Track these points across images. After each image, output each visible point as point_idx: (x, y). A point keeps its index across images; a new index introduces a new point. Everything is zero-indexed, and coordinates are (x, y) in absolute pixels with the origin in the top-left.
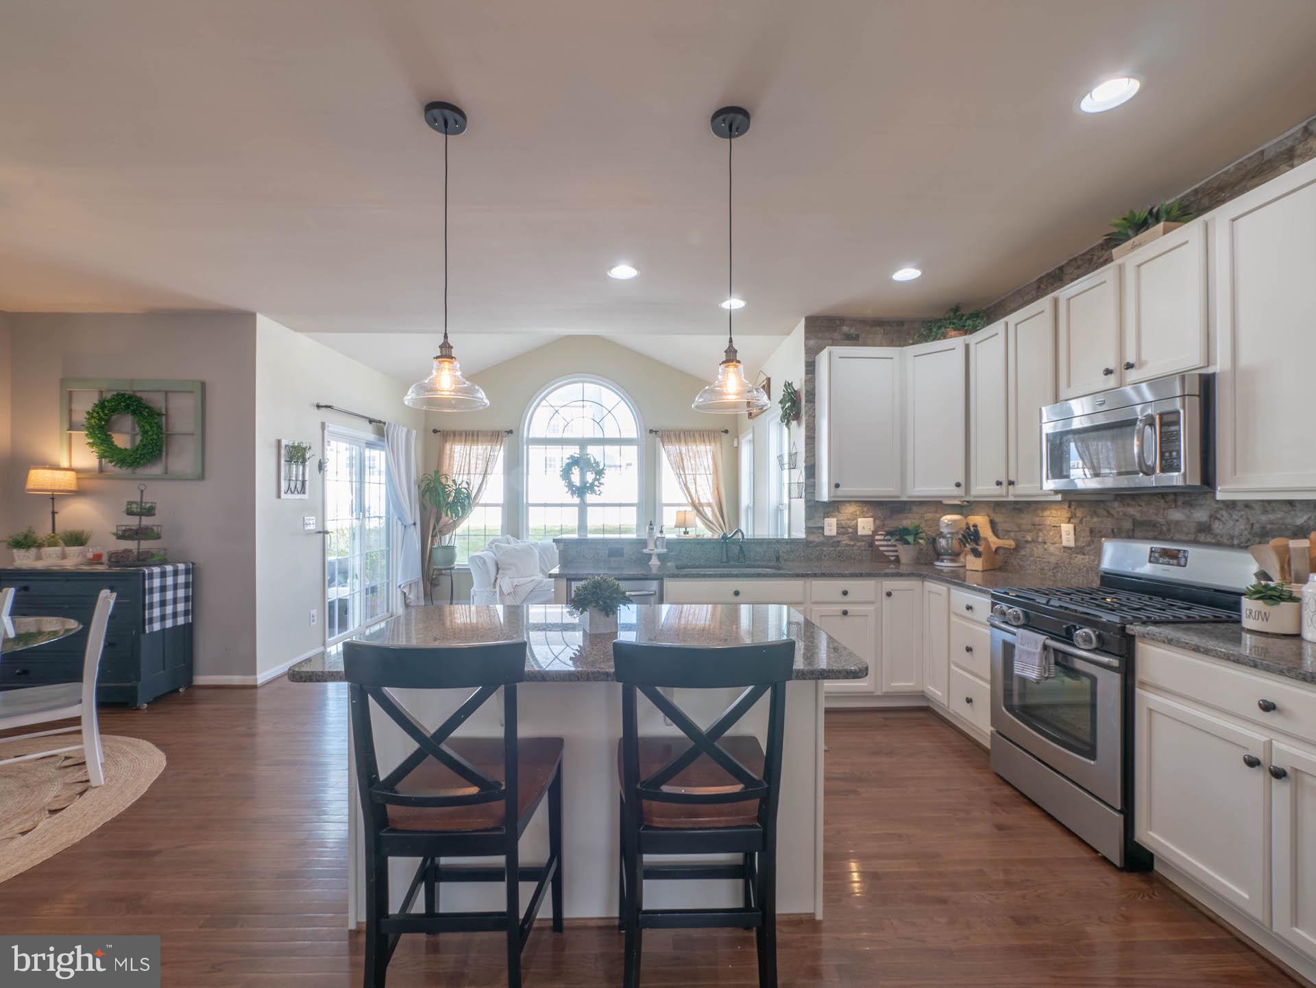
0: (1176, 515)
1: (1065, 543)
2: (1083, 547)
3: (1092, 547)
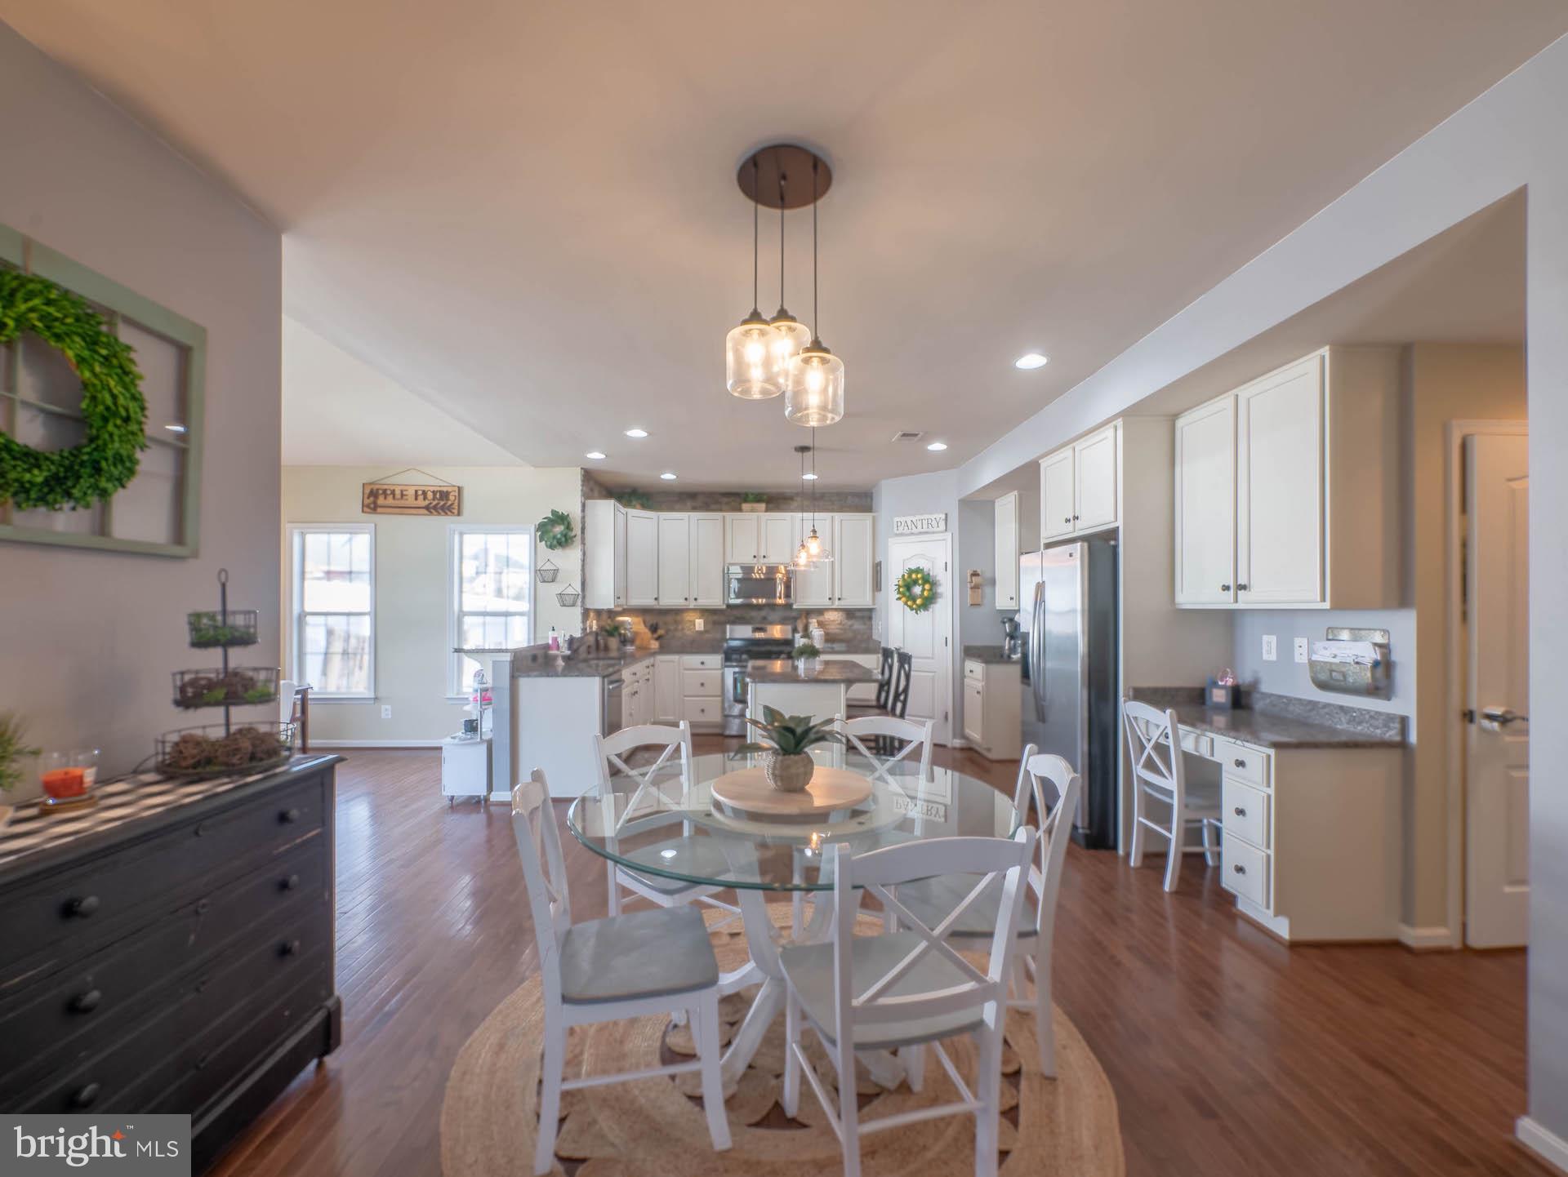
1: (697, 628)
3: (713, 629)
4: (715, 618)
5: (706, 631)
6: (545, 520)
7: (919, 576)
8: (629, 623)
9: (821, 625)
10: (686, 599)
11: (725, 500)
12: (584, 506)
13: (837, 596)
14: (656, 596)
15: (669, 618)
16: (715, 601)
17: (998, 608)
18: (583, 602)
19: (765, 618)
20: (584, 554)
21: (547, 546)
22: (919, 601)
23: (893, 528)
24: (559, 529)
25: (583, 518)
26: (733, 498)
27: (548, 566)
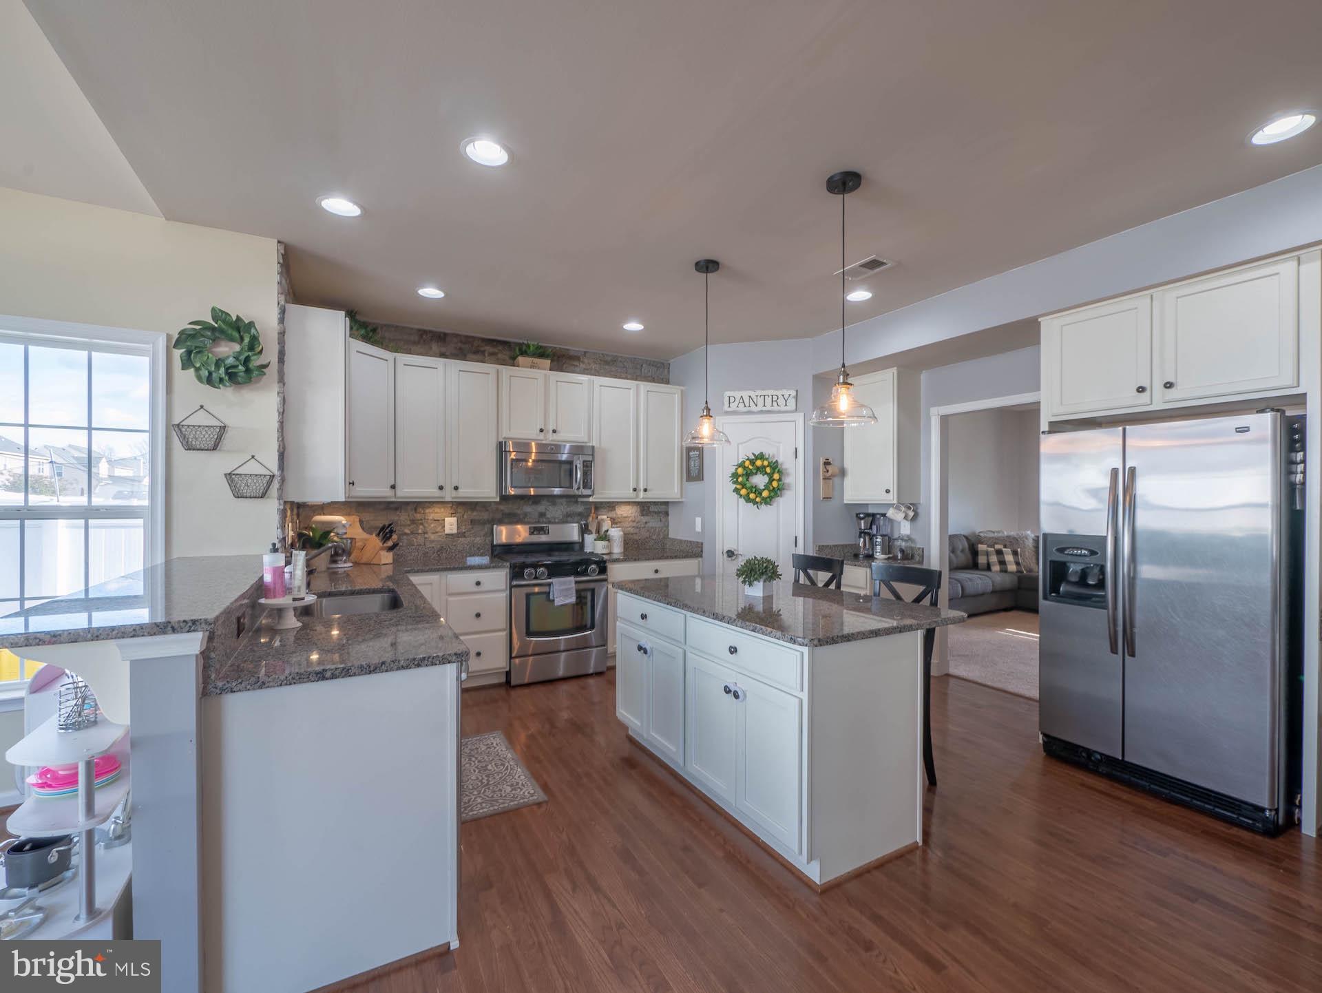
0: (528, 509)
1: (447, 531)
2: (465, 532)
3: (473, 532)
4: (474, 515)
5: (460, 535)
6: (198, 327)
7: (766, 463)
8: (344, 526)
9: (614, 522)
10: (441, 488)
11: (489, 349)
12: (283, 312)
13: (642, 487)
14: (393, 483)
15: (403, 517)
16: (487, 490)
17: (845, 502)
18: (281, 489)
19: (542, 515)
20: (284, 401)
21: (199, 378)
22: (765, 494)
23: (723, 404)
24: (227, 350)
25: (282, 334)
26: (500, 348)
27: (201, 419)
